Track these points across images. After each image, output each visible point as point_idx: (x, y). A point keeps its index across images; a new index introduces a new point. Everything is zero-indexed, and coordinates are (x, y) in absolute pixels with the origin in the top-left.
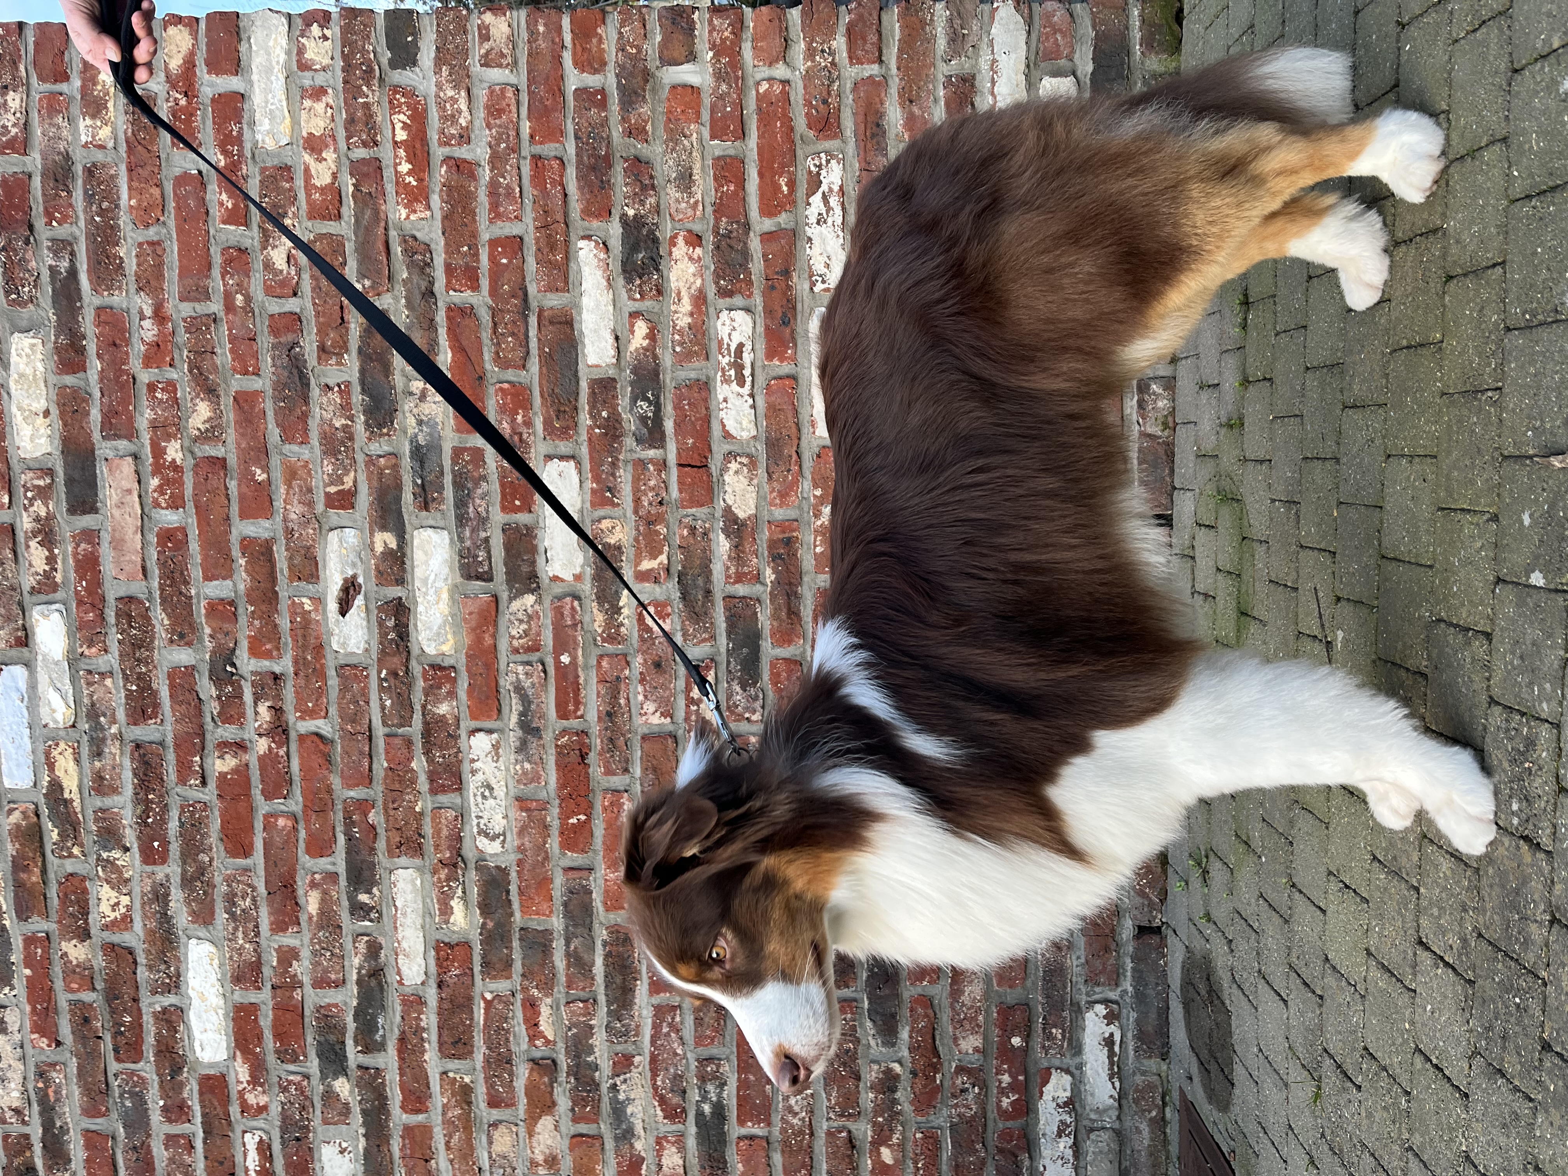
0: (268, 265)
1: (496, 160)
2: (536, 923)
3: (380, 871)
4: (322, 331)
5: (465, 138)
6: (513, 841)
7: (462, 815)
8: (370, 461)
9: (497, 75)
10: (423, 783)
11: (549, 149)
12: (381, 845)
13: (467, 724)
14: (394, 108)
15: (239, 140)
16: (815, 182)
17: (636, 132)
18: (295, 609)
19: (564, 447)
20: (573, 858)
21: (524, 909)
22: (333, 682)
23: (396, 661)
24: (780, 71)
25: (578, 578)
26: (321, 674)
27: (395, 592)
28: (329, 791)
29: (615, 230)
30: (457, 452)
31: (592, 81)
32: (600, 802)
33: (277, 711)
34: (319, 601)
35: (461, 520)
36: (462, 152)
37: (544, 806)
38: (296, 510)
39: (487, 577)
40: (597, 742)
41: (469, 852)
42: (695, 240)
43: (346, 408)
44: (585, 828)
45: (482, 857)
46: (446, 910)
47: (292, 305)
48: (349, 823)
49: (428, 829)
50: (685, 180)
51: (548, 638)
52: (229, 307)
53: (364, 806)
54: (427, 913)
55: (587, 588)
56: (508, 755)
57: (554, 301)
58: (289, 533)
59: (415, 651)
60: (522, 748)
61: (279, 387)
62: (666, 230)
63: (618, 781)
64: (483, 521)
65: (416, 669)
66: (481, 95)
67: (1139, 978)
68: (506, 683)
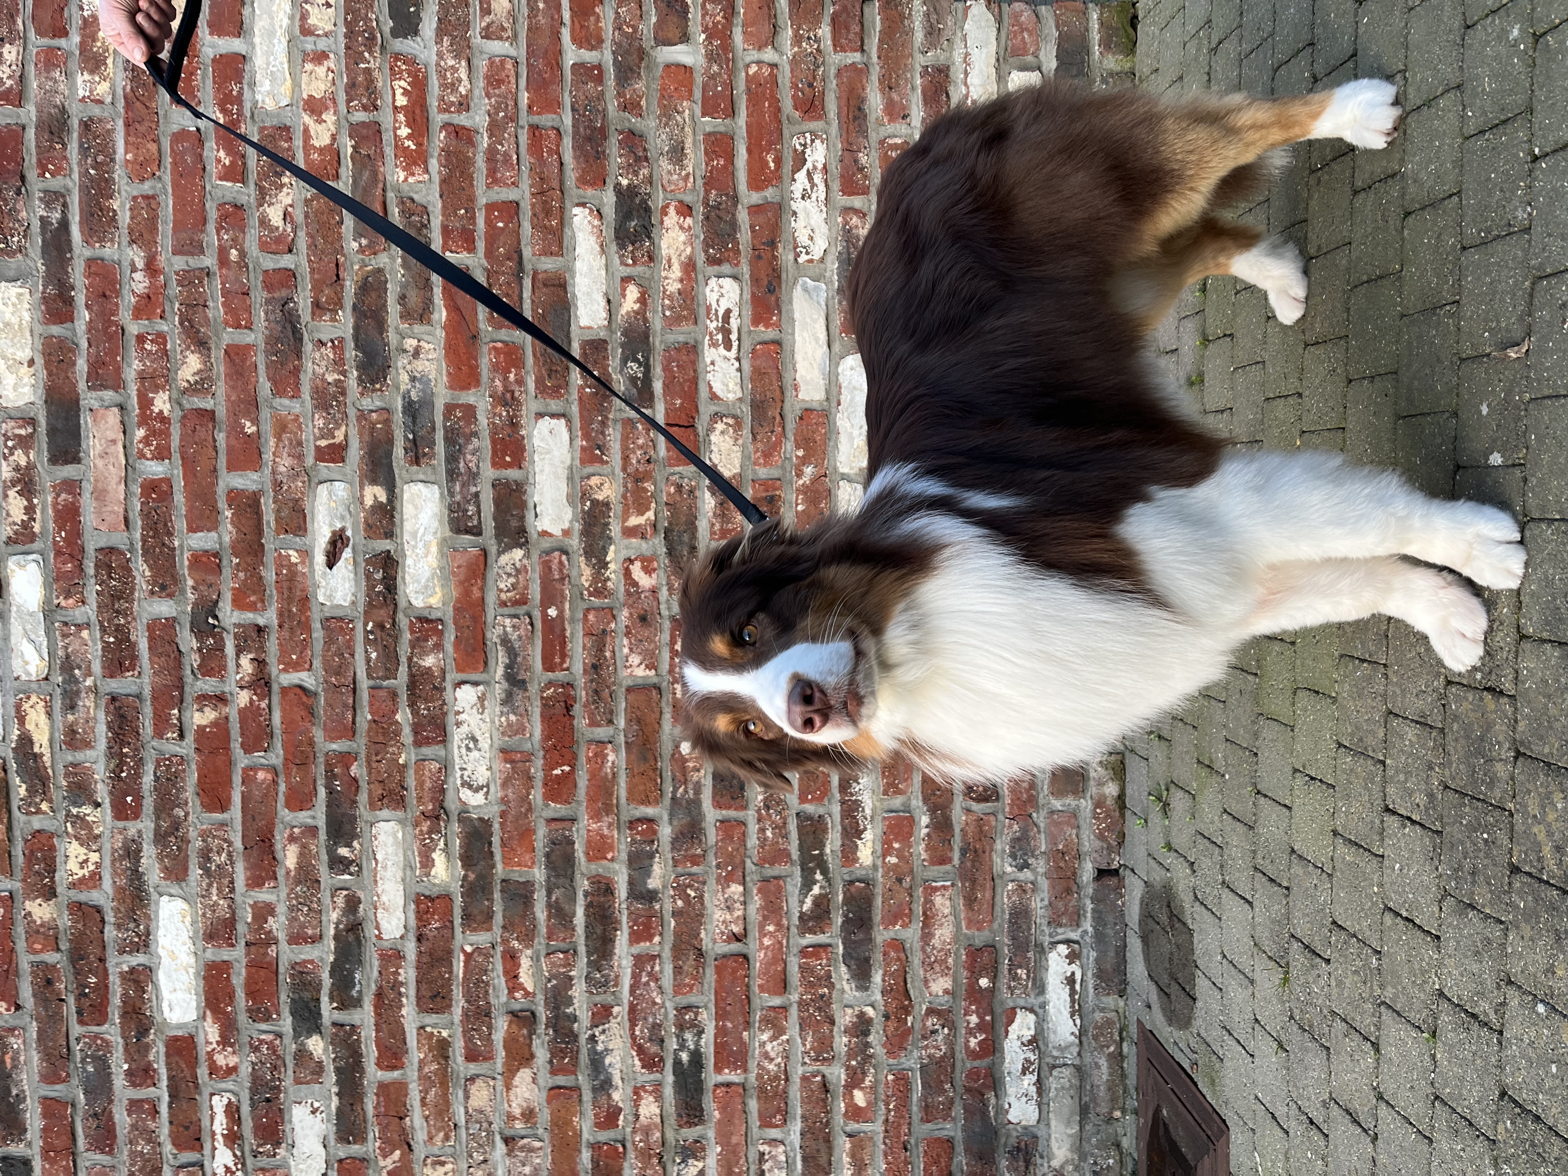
0: (264, 222)
1: (495, 128)
2: (518, 874)
3: (360, 825)
4: (317, 288)
5: (464, 105)
6: (496, 792)
7: (446, 766)
8: (362, 415)
9: (497, 47)
10: (407, 735)
11: (546, 120)
12: (363, 798)
13: (452, 676)
14: (394, 74)
15: (239, 100)
16: (800, 160)
17: (631, 106)
18: (282, 562)
19: (554, 405)
20: (556, 809)
21: (506, 861)
22: (318, 634)
23: (382, 614)
24: (769, 55)
25: (566, 533)
26: (306, 626)
27: (384, 545)
28: (311, 743)
29: (609, 198)
30: (449, 409)
31: (589, 56)
32: (584, 753)
33: (260, 663)
34: (306, 554)
35: (452, 474)
36: (462, 120)
37: (528, 757)
38: (285, 463)
39: (477, 531)
40: (582, 695)
41: (452, 805)
42: (685, 210)
43: (339, 363)
44: (568, 779)
45: (464, 809)
46: (427, 863)
47: (287, 261)
48: (330, 776)
49: (411, 781)
50: (677, 153)
51: (535, 592)
52: (223, 260)
53: (346, 759)
54: (408, 866)
55: (575, 543)
56: (494, 707)
57: (548, 264)
58: (278, 485)
59: (402, 603)
60: (508, 700)
61: (272, 341)
62: (658, 200)
63: (602, 732)
64: (473, 476)
65: (403, 622)
66: (482, 65)
67: (1099, 918)
68: (493, 636)
